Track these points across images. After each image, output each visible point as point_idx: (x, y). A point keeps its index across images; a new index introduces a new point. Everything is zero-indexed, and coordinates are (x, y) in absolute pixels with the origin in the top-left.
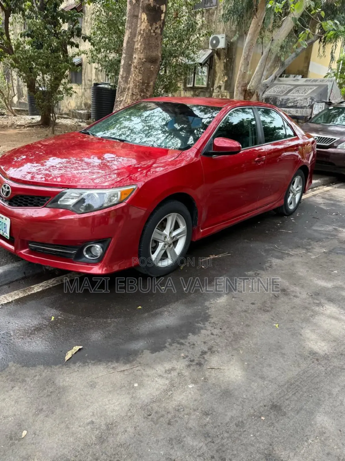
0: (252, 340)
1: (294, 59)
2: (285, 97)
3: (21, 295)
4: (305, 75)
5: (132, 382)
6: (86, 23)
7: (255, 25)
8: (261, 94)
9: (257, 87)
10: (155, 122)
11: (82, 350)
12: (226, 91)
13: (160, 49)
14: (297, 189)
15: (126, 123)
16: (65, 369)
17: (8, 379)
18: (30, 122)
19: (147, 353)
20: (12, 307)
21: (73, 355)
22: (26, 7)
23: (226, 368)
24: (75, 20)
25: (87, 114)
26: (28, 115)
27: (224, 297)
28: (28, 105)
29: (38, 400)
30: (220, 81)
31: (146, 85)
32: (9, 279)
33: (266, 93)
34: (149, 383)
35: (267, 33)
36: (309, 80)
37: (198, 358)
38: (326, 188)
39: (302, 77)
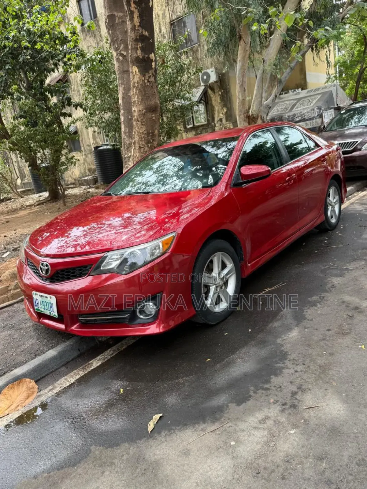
0: (341, 368)
1: (290, 74)
2: (291, 114)
3: (82, 374)
4: (304, 86)
5: (227, 441)
6: (74, 91)
7: (242, 51)
8: (265, 116)
9: (259, 111)
10: (167, 170)
11: (163, 418)
12: (228, 122)
13: (157, 97)
14: (334, 201)
15: (139, 179)
16: (151, 442)
17: (95, 465)
18: (38, 200)
19: (232, 406)
20: (76, 389)
21: (155, 425)
22: (13, 90)
23: (324, 404)
24: (63, 92)
25: (93, 179)
26: (34, 193)
27: (294, 329)
28: (32, 184)
29: (134, 481)
30: (220, 114)
31: (151, 134)
32: (65, 360)
33: (270, 114)
34: (246, 438)
35: (256, 56)
36: (311, 91)
37: (290, 400)
38: (361, 194)
39: (302, 90)
